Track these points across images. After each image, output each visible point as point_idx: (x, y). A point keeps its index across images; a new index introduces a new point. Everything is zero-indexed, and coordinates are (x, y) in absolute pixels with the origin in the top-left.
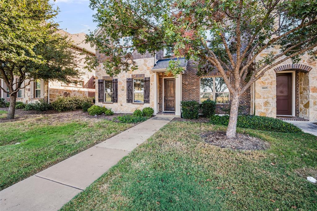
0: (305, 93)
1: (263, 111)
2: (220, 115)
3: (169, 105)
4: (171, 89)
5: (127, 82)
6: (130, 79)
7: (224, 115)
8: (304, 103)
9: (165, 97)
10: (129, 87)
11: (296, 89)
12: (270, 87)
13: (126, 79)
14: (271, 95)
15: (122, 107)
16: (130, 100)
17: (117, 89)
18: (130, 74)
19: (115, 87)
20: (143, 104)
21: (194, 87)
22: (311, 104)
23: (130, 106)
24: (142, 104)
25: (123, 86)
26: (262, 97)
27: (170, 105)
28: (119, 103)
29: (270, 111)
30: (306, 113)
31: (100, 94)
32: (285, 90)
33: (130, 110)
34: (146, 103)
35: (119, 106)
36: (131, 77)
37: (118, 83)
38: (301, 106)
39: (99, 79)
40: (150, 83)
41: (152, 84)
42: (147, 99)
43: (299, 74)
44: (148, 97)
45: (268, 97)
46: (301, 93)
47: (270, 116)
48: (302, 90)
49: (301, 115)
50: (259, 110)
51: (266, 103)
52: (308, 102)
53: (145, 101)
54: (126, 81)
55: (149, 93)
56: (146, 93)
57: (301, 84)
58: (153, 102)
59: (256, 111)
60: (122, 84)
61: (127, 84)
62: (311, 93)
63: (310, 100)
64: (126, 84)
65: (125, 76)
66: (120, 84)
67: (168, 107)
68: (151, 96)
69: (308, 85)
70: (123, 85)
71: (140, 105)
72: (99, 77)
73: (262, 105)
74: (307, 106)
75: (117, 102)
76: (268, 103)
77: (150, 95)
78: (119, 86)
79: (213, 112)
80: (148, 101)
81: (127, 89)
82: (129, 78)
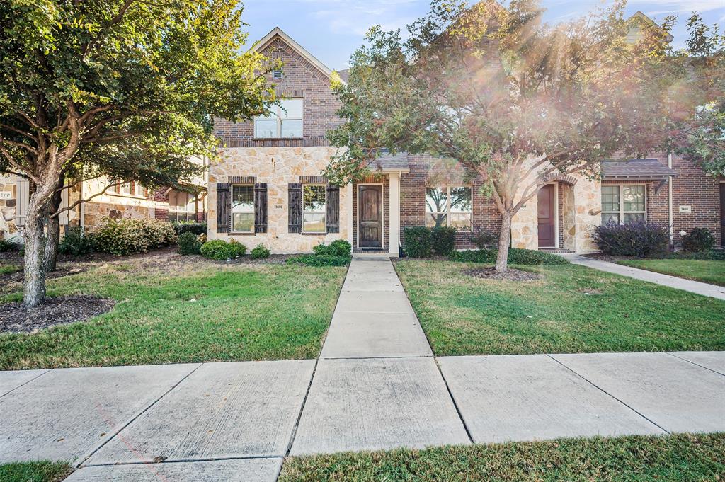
0: (570, 215)
1: (521, 241)
2: (458, 250)
3: (369, 236)
4: (373, 205)
5: (290, 190)
6: (296, 184)
7: (465, 250)
8: (570, 228)
9: (360, 220)
10: (293, 200)
11: (560, 208)
12: (530, 205)
13: (287, 184)
14: (531, 216)
15: (277, 241)
16: (295, 226)
17: (265, 205)
18: (296, 174)
19: (259, 201)
20: (325, 234)
21: (417, 204)
22: (577, 229)
23: (297, 240)
24: (322, 234)
25: (279, 199)
26: (520, 220)
27: (371, 235)
28: (269, 234)
29: (529, 241)
30: (572, 242)
31: (221, 216)
32: (547, 209)
33: (296, 248)
34: (332, 232)
35: (269, 239)
36: (297, 181)
37: (269, 192)
38: (566, 233)
39: (218, 182)
40: (340, 193)
41: (343, 197)
42: (333, 225)
43: (562, 187)
44: (337, 220)
45: (528, 220)
46: (566, 214)
47: (530, 248)
48: (567, 210)
49: (565, 246)
50: (516, 240)
51: (526, 229)
52: (574, 227)
53: (330, 229)
54: (287, 188)
55: (338, 214)
56: (330, 213)
57: (565, 202)
58: (345, 231)
59: (512, 241)
60: (277, 195)
61: (289, 194)
62: (577, 215)
63: (576, 223)
64: (287, 194)
65: (285, 179)
66: (271, 194)
67: (366, 240)
68: (342, 219)
69: (574, 202)
70: (279, 196)
71: (317, 236)
72: (218, 178)
73: (521, 232)
74: (572, 232)
75: (265, 231)
76: (528, 228)
77: (340, 216)
78: (269, 198)
79: (452, 244)
80: (336, 228)
81: (289, 205)
82: (294, 182)
